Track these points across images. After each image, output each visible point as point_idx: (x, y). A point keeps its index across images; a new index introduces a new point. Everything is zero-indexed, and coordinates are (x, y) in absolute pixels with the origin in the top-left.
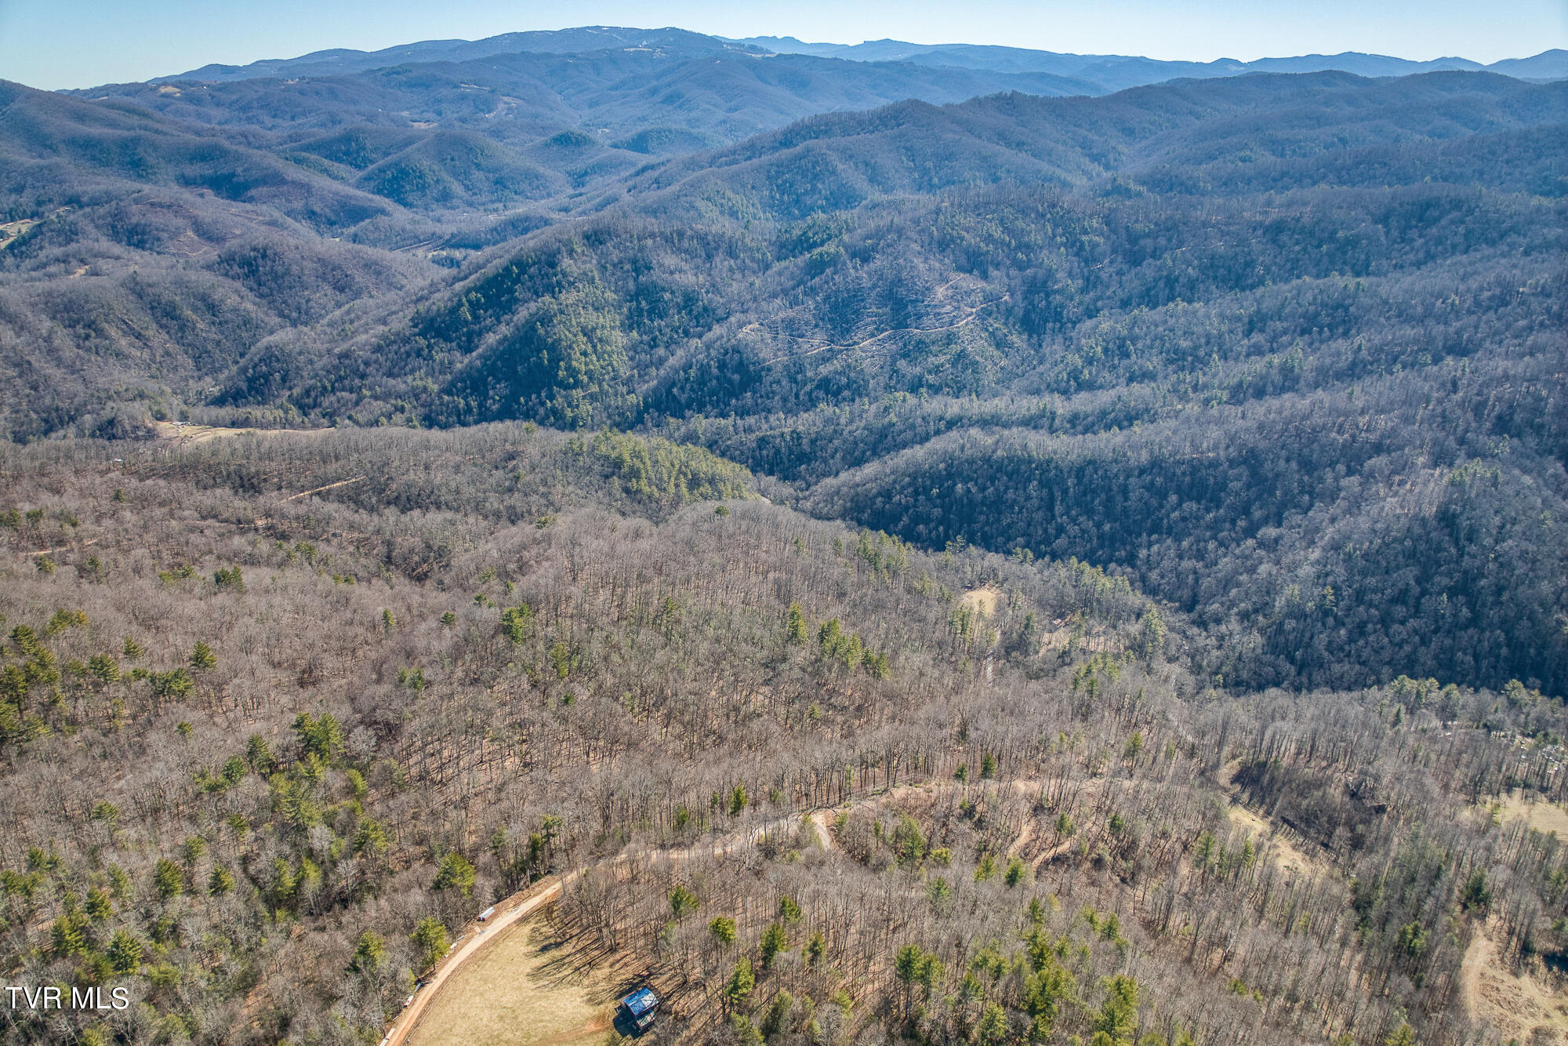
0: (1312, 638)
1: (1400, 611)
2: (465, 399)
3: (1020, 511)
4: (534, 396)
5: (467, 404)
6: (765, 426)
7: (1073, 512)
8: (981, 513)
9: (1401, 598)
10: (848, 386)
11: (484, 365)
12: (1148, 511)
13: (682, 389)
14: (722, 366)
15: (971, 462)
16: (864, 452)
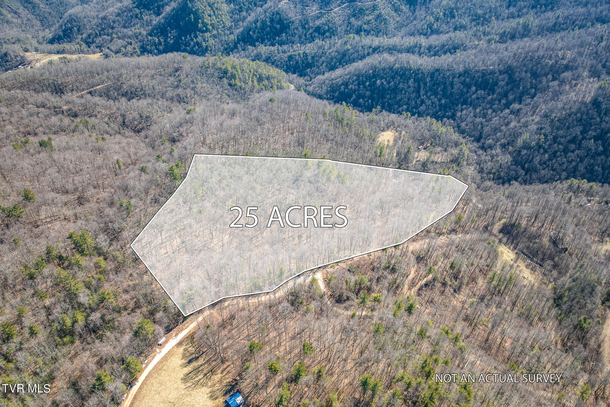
0: (533, 158)
1: (572, 146)
2: (158, 38)
3: (405, 93)
4: (188, 36)
5: (159, 40)
6: (291, 50)
7: (429, 94)
8: (388, 94)
9: (573, 140)
10: (328, 31)
11: (165, 21)
13: (254, 32)
14: (272, 21)
15: (384, 70)
16: (336, 63)
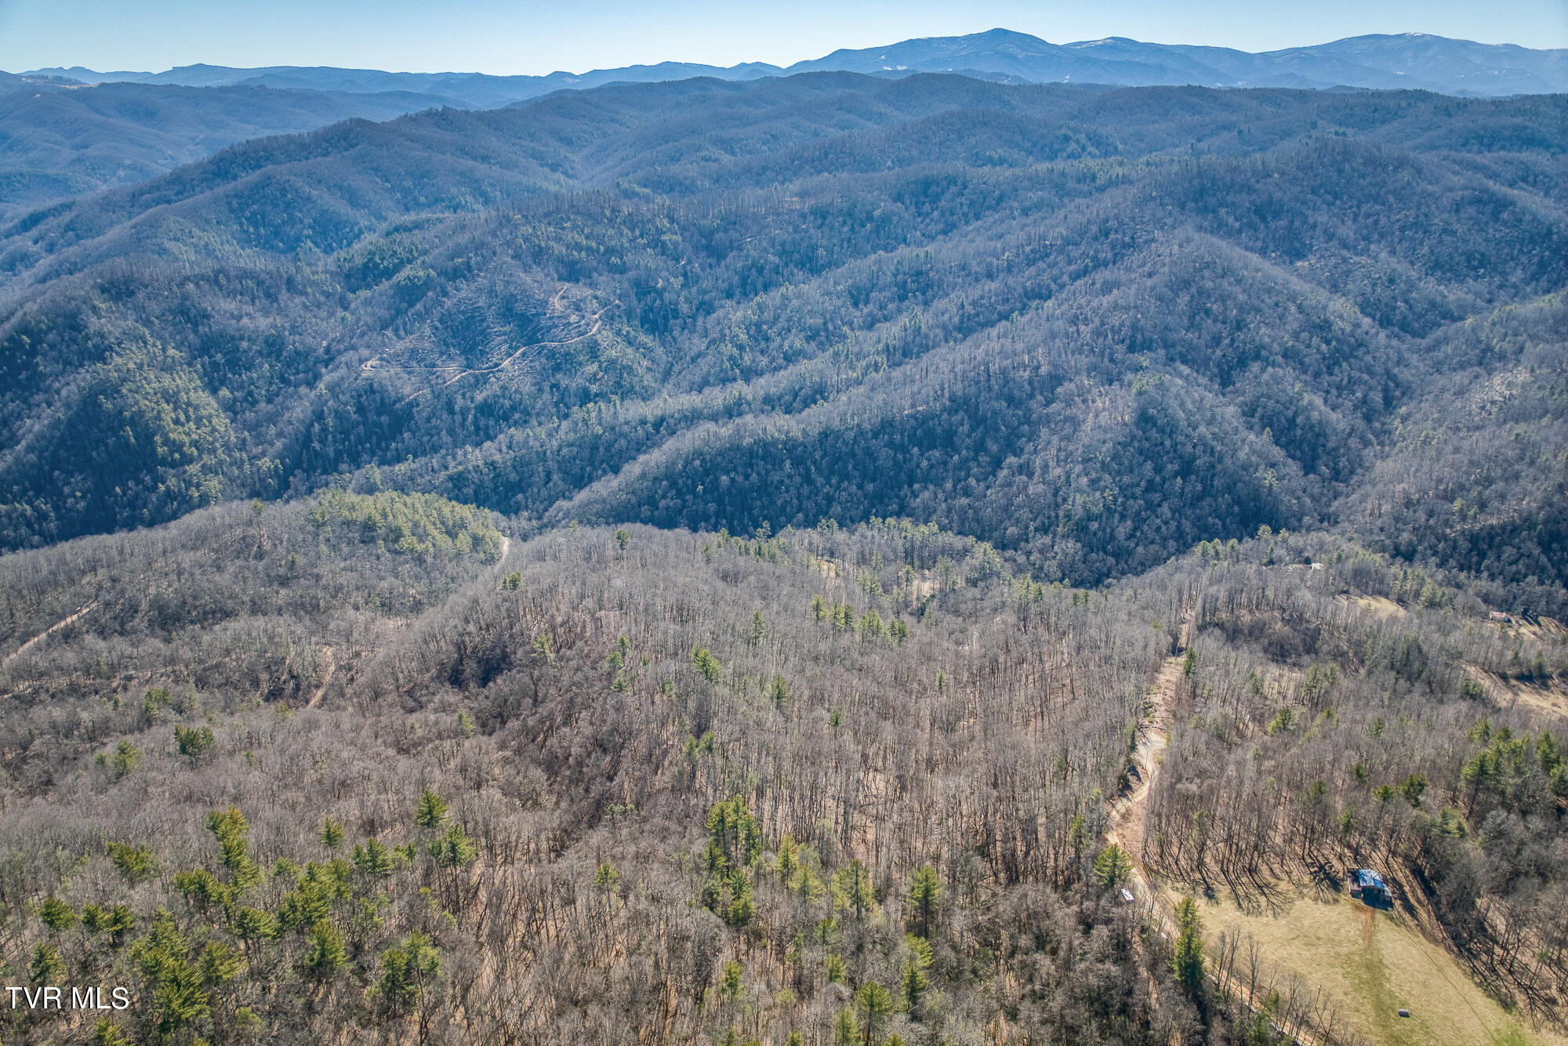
2: (30, 503)
3: (787, 491)
4: (131, 484)
5: (35, 509)
6: (452, 464)
7: (833, 481)
8: (753, 499)
10: (513, 408)
11: (40, 456)
12: (898, 466)
13: (322, 441)
14: (361, 409)
16: (583, 469)
